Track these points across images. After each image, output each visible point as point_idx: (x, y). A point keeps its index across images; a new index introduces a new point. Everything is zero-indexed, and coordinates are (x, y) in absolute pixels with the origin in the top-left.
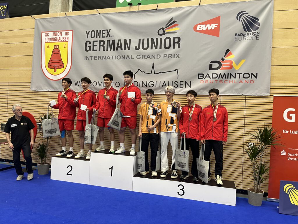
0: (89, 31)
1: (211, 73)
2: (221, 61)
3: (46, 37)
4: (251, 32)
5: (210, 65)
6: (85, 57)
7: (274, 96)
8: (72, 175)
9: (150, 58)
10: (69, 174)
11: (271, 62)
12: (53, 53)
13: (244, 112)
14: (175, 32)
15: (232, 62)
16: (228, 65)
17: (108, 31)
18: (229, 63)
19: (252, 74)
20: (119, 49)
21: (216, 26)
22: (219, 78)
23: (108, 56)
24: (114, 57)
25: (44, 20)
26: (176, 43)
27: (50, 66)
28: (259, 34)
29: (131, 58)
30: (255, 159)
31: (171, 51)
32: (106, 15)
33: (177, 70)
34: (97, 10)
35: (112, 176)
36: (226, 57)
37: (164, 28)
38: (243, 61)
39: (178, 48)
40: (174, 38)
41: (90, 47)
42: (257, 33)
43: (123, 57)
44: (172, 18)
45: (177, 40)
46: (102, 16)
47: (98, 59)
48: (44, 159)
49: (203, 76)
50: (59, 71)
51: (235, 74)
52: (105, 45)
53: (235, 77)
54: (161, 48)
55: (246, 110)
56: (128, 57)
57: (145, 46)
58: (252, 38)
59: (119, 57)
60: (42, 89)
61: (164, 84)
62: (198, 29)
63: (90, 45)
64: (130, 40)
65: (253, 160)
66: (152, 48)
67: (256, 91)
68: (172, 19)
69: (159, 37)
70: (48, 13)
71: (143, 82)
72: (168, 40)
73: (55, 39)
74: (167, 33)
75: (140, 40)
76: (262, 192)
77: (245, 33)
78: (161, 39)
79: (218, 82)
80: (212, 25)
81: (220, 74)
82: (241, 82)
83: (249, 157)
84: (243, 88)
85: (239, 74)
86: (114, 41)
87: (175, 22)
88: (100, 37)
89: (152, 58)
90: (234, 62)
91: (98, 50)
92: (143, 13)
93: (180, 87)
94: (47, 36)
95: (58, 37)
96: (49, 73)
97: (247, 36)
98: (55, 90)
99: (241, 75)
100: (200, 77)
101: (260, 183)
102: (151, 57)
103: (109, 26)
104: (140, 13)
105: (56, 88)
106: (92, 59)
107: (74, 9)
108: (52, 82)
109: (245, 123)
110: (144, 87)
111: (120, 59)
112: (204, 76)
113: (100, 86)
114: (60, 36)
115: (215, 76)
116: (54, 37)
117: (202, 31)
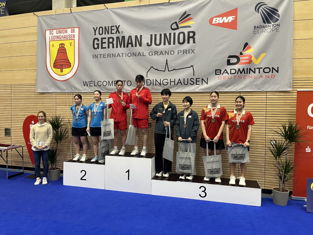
0: (97, 28)
1: (229, 68)
2: (239, 55)
3: (51, 36)
4: (271, 24)
5: (227, 60)
6: (93, 55)
7: (297, 91)
8: (86, 180)
9: (163, 55)
10: (82, 178)
11: (293, 55)
12: (59, 52)
13: (265, 108)
14: (189, 27)
15: (251, 57)
16: (247, 60)
17: (117, 27)
18: (248, 58)
19: (273, 68)
20: (130, 45)
21: (233, 18)
22: (238, 73)
23: (119, 54)
24: (124, 55)
25: (48, 16)
26: (191, 37)
27: (56, 66)
28: (279, 26)
29: (143, 56)
30: (279, 157)
31: (186, 46)
32: (114, 10)
33: (193, 66)
34: (105, 4)
35: (129, 179)
36: (244, 51)
37: (177, 22)
38: (263, 55)
39: (193, 43)
40: (189, 33)
41: (98, 44)
42: (277, 24)
43: (134, 54)
44: (186, 11)
45: (191, 35)
46: (109, 11)
47: (108, 57)
48: (54, 165)
49: (220, 72)
50: (66, 70)
51: (255, 68)
52: (115, 42)
53: (254, 72)
54: (174, 43)
55: (267, 106)
56: (139, 54)
57: (158, 42)
58: (272, 30)
59: (129, 54)
60: (49, 91)
61: (179, 82)
62: (214, 22)
63: (98, 42)
64: (141, 36)
65: (278, 158)
66: (165, 44)
67: (278, 86)
68: (185, 13)
69: (172, 32)
70: (51, 9)
71: (156, 80)
72: (182, 35)
73: (60, 37)
74: (181, 27)
75: (151, 35)
76: (288, 191)
77: (264, 25)
78: (175, 34)
79: (237, 78)
80: (229, 18)
81: (239, 70)
82: (261, 77)
83: (273, 156)
84: (263, 83)
85: (259, 69)
86: (123, 37)
87: (189, 15)
88: (108, 33)
89: (165, 55)
90: (253, 56)
91: (107, 47)
92: (154, 7)
93: (196, 84)
94: (51, 34)
95: (64, 34)
96: (55, 73)
97: (266, 29)
98: (62, 91)
99: (261, 70)
100: (217, 73)
101: (285, 182)
102: (164, 53)
103: (118, 21)
104: (151, 7)
105: (63, 89)
106: (101, 58)
107: (78, 5)
108: (59, 83)
109: (267, 120)
110: (158, 85)
111: (131, 57)
112: (222, 72)
113: (110, 86)
114: (65, 34)
115: (233, 71)
116: (59, 35)
117: (219, 25)
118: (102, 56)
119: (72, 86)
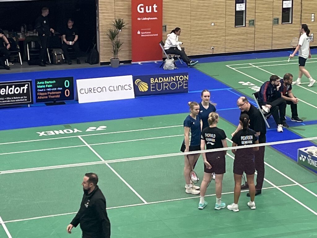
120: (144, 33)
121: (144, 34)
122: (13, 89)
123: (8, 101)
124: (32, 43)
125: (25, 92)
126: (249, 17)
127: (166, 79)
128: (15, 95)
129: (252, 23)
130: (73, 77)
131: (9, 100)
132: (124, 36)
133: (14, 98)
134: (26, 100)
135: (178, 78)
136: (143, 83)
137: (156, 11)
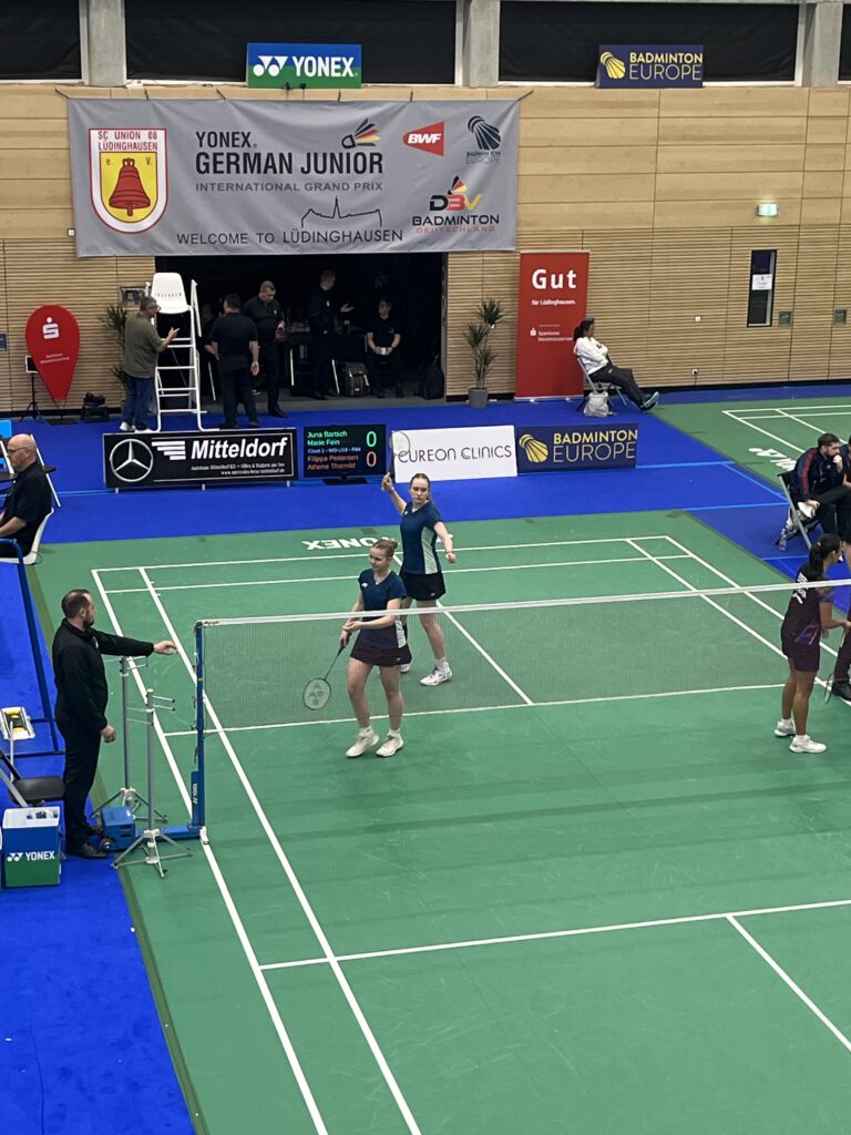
0: (204, 134)
1: (432, 215)
2: (446, 196)
3: (101, 141)
4: (489, 151)
5: (430, 202)
6: (197, 184)
7: (521, 252)
9: (330, 190)
11: (517, 197)
12: (122, 175)
14: (372, 144)
15: (463, 199)
16: (458, 204)
17: (246, 135)
18: (458, 200)
19: (491, 217)
20: (270, 170)
21: (438, 137)
22: (445, 224)
23: (249, 184)
24: (260, 186)
25: (93, 102)
26: (376, 163)
28: (500, 155)
29: (295, 190)
31: (367, 177)
32: (238, 103)
33: (379, 210)
36: (454, 190)
37: (353, 136)
38: (479, 196)
39: (379, 172)
40: (372, 155)
41: (207, 164)
42: (497, 152)
43: (278, 187)
44: (367, 119)
45: (376, 158)
46: (229, 104)
47: (227, 190)
49: (420, 221)
50: (139, 213)
51: (468, 217)
52: (241, 163)
53: (468, 222)
54: (348, 171)
55: (484, 272)
56: (288, 187)
57: (320, 168)
58: (490, 160)
59: (269, 187)
62: (410, 141)
63: (206, 161)
64: (290, 155)
67: (498, 243)
68: (366, 121)
69: (345, 151)
70: (80, 77)
72: (360, 158)
73: (124, 145)
74: (360, 145)
75: (309, 155)
77: (481, 151)
78: (348, 155)
79: (443, 230)
80: (432, 136)
81: (447, 218)
82: (477, 229)
84: (480, 238)
85: (474, 217)
86: (258, 156)
87: (371, 125)
88: (227, 145)
89: (334, 190)
90: (466, 198)
91: (225, 171)
92: (313, 106)
94: (103, 139)
95: (133, 141)
96: (114, 219)
97: (483, 157)
99: (477, 219)
100: (415, 223)
102: (332, 188)
103: (246, 125)
104: (307, 104)
105: (136, 250)
106: (213, 190)
108: (125, 237)
111: (273, 191)
112: (423, 221)
113: (235, 243)
114: (136, 141)
115: (439, 221)
116: (121, 141)
117: (417, 145)
118: (216, 187)
119: (154, 244)
120: (545, 334)
121: (544, 337)
122: (255, 446)
123: (245, 472)
124: (302, 347)
125: (281, 453)
126: (780, 304)
127: (588, 436)
128: (258, 459)
129: (787, 318)
130: (384, 426)
131: (247, 469)
132: (500, 338)
133: (258, 465)
134: (282, 471)
135: (615, 435)
136: (538, 444)
137: (574, 286)
